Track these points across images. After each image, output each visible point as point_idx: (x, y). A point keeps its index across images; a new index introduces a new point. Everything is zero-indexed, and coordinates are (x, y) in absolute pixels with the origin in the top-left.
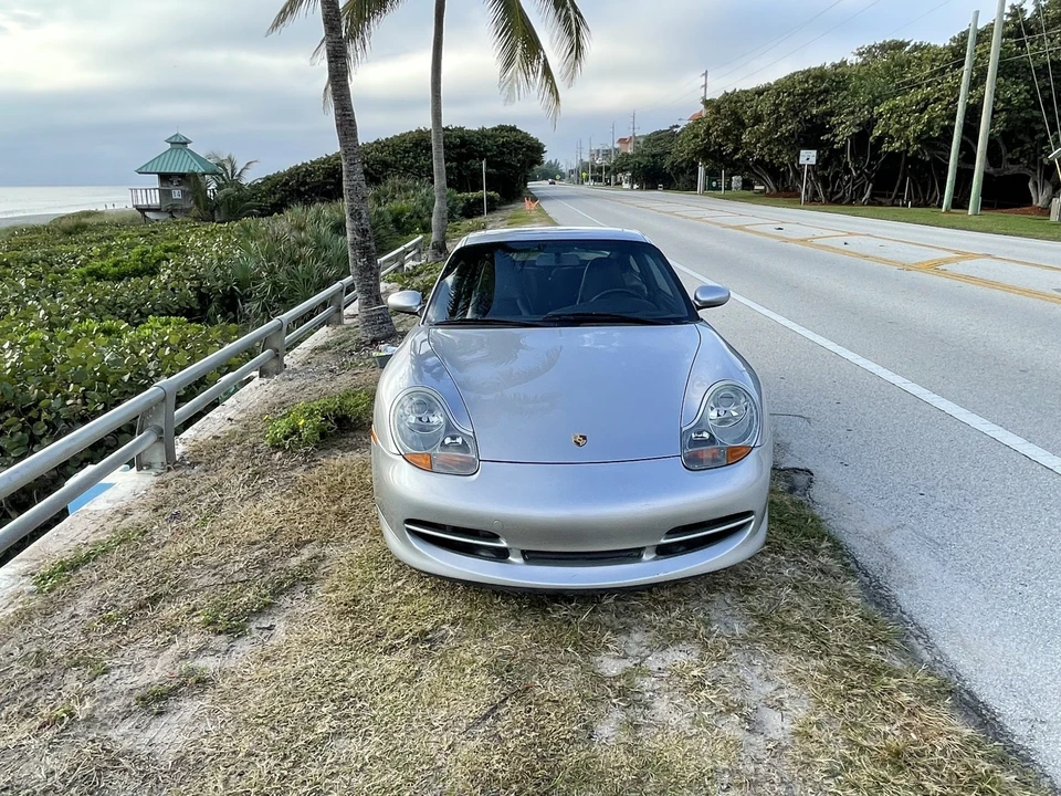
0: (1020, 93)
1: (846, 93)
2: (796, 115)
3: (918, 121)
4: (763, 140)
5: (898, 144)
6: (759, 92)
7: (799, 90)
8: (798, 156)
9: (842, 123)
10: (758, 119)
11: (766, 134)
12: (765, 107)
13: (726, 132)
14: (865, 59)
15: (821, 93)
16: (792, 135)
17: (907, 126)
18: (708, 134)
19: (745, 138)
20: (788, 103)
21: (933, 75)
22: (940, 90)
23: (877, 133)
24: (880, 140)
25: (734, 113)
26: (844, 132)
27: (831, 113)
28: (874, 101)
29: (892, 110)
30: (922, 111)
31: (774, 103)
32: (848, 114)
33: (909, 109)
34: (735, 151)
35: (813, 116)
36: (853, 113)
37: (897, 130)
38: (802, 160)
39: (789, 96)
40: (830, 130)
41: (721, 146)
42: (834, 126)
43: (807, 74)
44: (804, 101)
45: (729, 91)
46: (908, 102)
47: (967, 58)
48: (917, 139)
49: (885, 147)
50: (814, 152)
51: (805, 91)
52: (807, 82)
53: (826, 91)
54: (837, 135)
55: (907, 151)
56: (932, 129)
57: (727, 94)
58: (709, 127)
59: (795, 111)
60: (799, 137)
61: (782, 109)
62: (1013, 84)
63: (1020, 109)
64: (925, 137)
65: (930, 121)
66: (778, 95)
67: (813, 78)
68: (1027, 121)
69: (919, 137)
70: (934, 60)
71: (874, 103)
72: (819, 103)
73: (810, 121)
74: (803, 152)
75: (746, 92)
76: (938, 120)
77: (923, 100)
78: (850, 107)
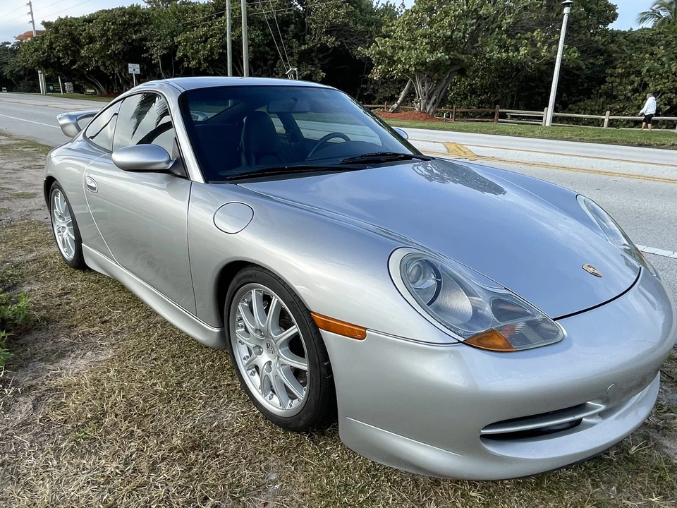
0: (258, 36)
1: (152, 26)
2: (120, 39)
3: (204, 48)
4: (98, 56)
5: (194, 63)
6: (89, 20)
7: (119, 21)
8: (127, 68)
9: (154, 46)
10: (92, 40)
11: (99, 52)
12: (96, 31)
13: (66, 48)
14: (152, 5)
15: (135, 25)
16: (119, 53)
17: (198, 51)
18: (51, 47)
19: (83, 53)
20: (114, 30)
21: (205, 20)
22: (213, 30)
23: (180, 54)
24: (181, 59)
25: (70, 34)
26: (157, 53)
27: (146, 40)
28: (172, 33)
29: (187, 40)
30: (205, 42)
31: (102, 29)
32: (157, 41)
33: (196, 40)
34: (73, 63)
35: (133, 40)
36: (159, 40)
37: (192, 53)
38: (131, 71)
39: (113, 24)
40: (147, 51)
41: (59, 58)
42: (149, 48)
43: (122, 11)
44: (124, 29)
45: (63, 17)
46: (195, 36)
47: (227, 11)
48: (205, 60)
49: (185, 64)
50: (138, 66)
51: (124, 23)
52: (124, 15)
53: (139, 24)
54: (152, 55)
55: (200, 67)
56: (214, 54)
57: (62, 19)
58: (51, 43)
59: (119, 36)
60: (124, 55)
61: (110, 34)
62: (254, 30)
63: (259, 46)
64: (210, 59)
65: (211, 49)
66: (105, 24)
67: (128, 14)
68: (263, 53)
69: (207, 58)
70: (203, 11)
71: (173, 34)
72: (136, 32)
73: (131, 43)
74: (130, 65)
75: (76, 19)
76: (216, 49)
77: (204, 35)
78: (158, 35)
